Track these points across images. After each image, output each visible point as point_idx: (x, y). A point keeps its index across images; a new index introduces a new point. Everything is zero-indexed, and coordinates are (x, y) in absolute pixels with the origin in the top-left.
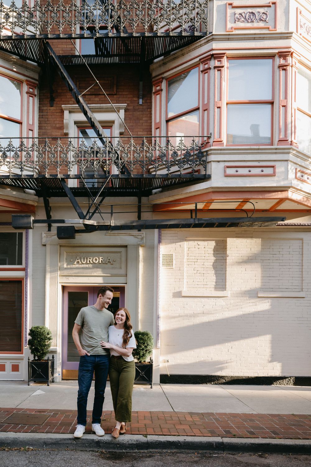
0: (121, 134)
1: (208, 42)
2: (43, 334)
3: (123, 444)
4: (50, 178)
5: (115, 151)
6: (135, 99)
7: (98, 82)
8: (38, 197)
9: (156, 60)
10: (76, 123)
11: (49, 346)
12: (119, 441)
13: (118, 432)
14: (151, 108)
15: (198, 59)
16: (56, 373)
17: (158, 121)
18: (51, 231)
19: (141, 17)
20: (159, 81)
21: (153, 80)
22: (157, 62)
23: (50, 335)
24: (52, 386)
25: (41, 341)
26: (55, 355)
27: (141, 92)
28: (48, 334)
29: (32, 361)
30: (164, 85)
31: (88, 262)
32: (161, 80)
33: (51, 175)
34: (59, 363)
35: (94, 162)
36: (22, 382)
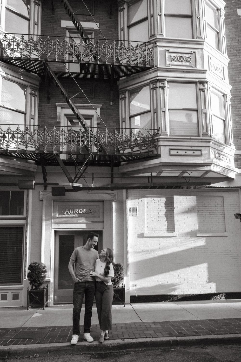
0: (98, 124)
1: (155, 71)
2: (40, 268)
4: (47, 154)
5: (94, 136)
6: (107, 102)
7: (82, 91)
8: (38, 165)
9: (121, 79)
10: (66, 115)
11: (44, 277)
14: (119, 108)
15: (149, 81)
16: (50, 299)
17: (124, 117)
18: (46, 190)
19: (111, 53)
20: (123, 92)
21: (120, 90)
22: (122, 80)
23: (46, 269)
24: (46, 309)
25: (38, 274)
26: (49, 285)
27: (111, 98)
28: (44, 268)
29: (31, 290)
30: (127, 94)
31: (75, 213)
32: (125, 91)
33: (48, 152)
34: (52, 291)
36: (22, 308)
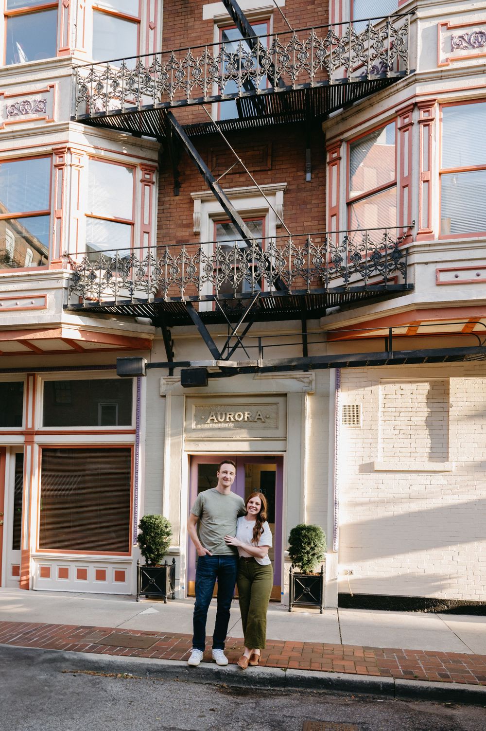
0: (278, 228)
1: (408, 85)
2: (158, 527)
3: (252, 677)
4: (170, 303)
5: (265, 257)
7: (240, 160)
8: (156, 327)
11: (167, 544)
12: (246, 673)
13: (246, 662)
15: (393, 111)
16: (179, 585)
17: (334, 204)
18: (173, 375)
20: (335, 145)
23: (169, 528)
24: (170, 604)
25: (156, 537)
26: (176, 558)
27: (308, 164)
28: (166, 527)
29: (143, 566)
31: (228, 420)
32: (339, 143)
33: (171, 299)
34: (183, 571)
35: (233, 276)
36: (129, 597)
